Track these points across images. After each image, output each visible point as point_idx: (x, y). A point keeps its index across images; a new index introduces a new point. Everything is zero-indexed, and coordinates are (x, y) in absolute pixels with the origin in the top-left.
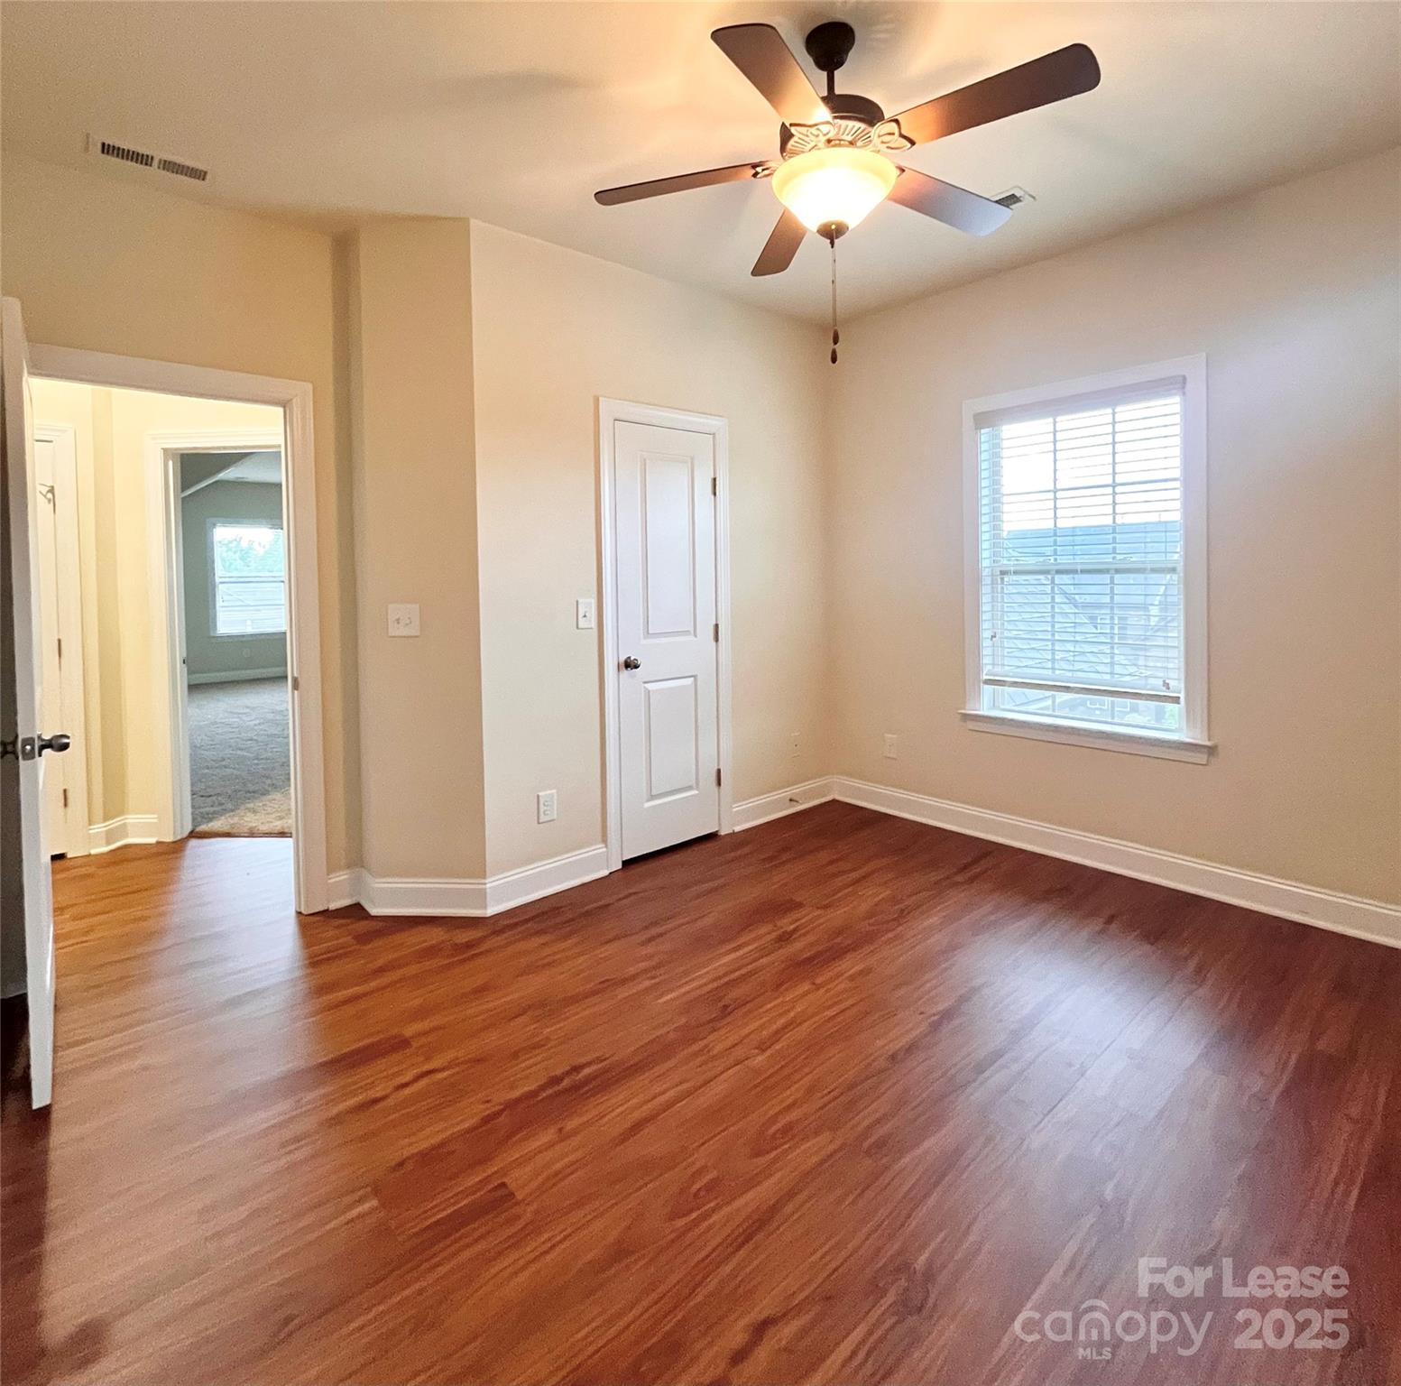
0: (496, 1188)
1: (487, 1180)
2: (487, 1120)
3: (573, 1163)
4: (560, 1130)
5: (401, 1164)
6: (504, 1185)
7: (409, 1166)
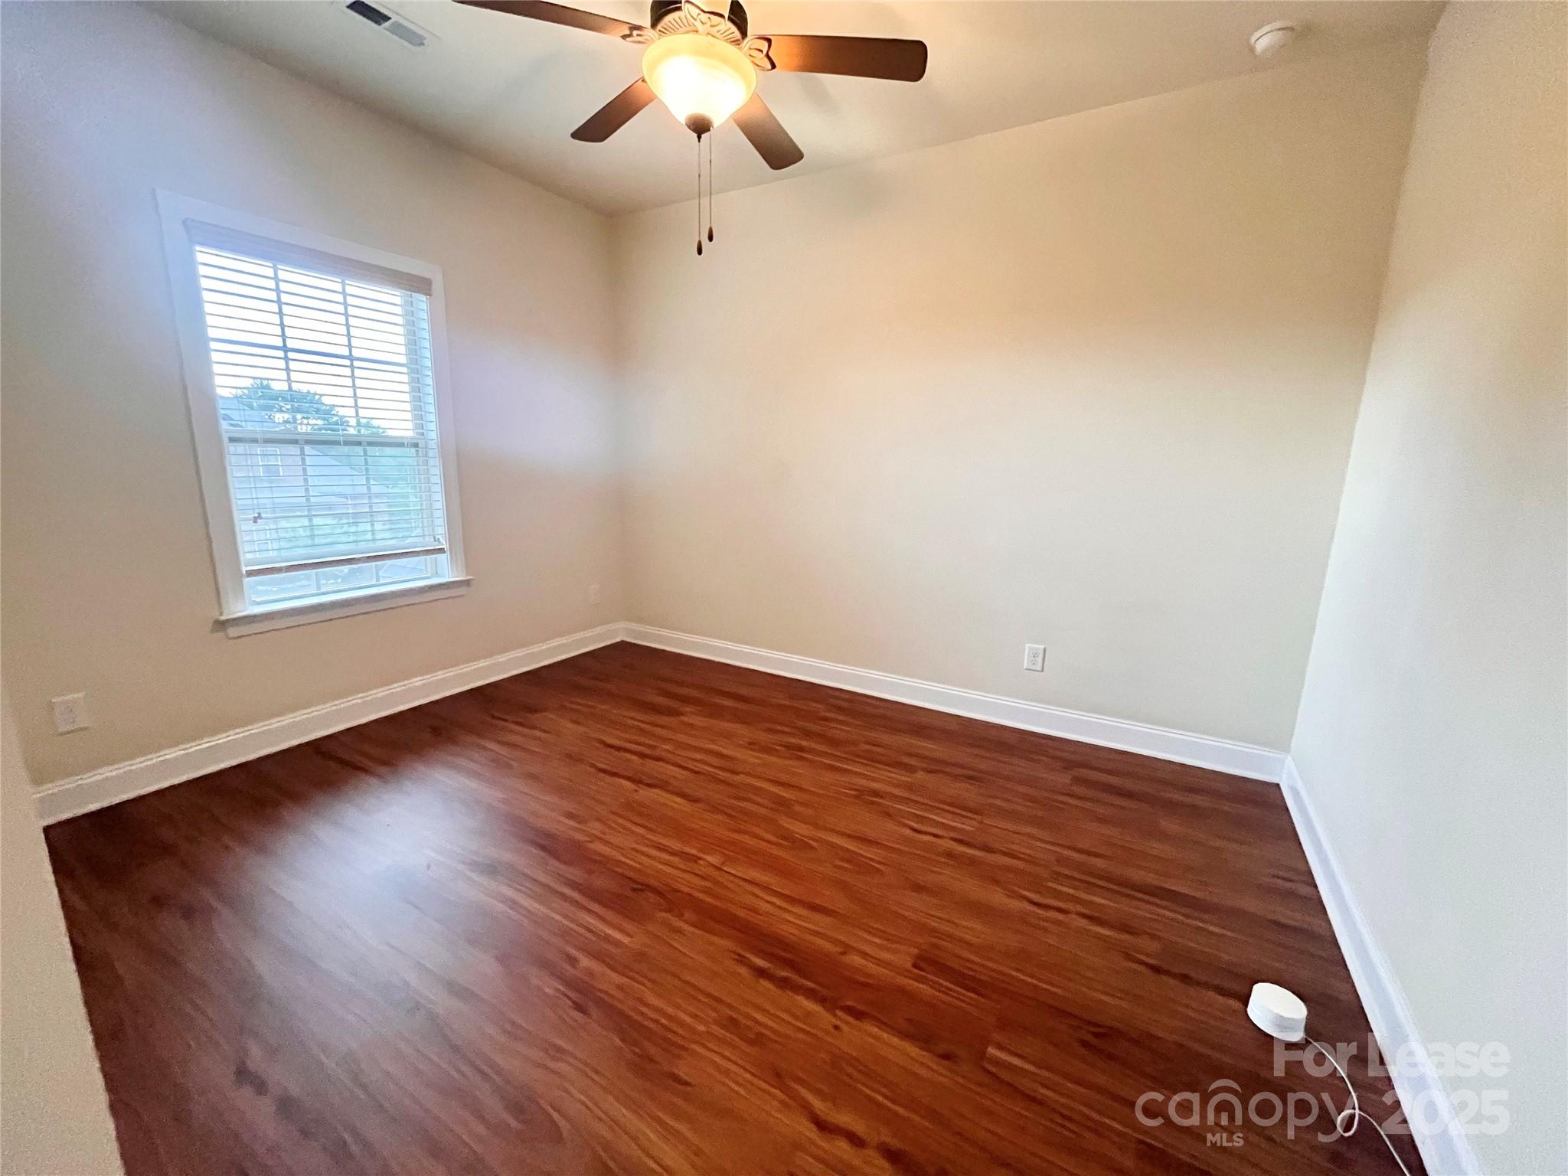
0: (921, 969)
1: (917, 979)
2: (859, 1015)
3: (870, 933)
4: (844, 953)
5: (946, 1056)
6: (915, 966)
7: (943, 1047)
